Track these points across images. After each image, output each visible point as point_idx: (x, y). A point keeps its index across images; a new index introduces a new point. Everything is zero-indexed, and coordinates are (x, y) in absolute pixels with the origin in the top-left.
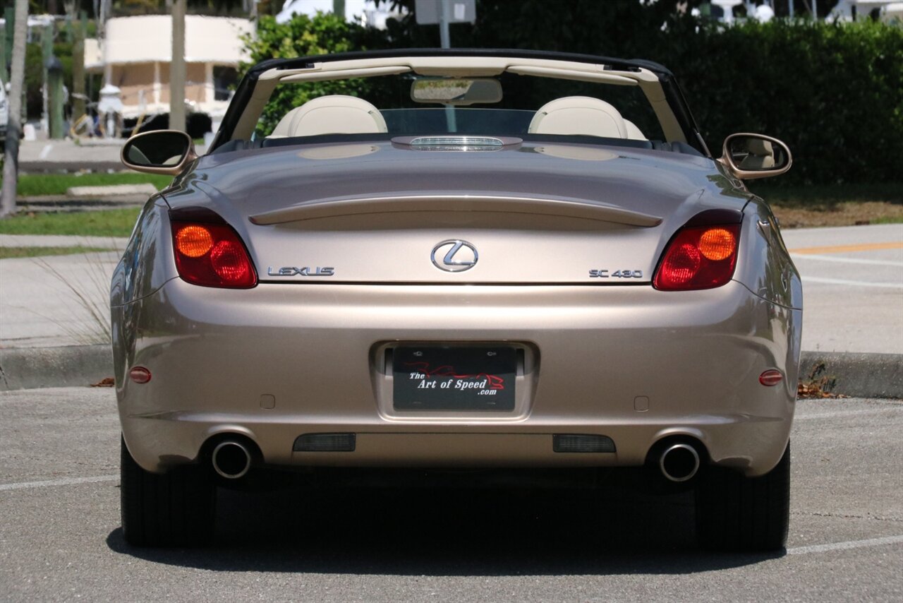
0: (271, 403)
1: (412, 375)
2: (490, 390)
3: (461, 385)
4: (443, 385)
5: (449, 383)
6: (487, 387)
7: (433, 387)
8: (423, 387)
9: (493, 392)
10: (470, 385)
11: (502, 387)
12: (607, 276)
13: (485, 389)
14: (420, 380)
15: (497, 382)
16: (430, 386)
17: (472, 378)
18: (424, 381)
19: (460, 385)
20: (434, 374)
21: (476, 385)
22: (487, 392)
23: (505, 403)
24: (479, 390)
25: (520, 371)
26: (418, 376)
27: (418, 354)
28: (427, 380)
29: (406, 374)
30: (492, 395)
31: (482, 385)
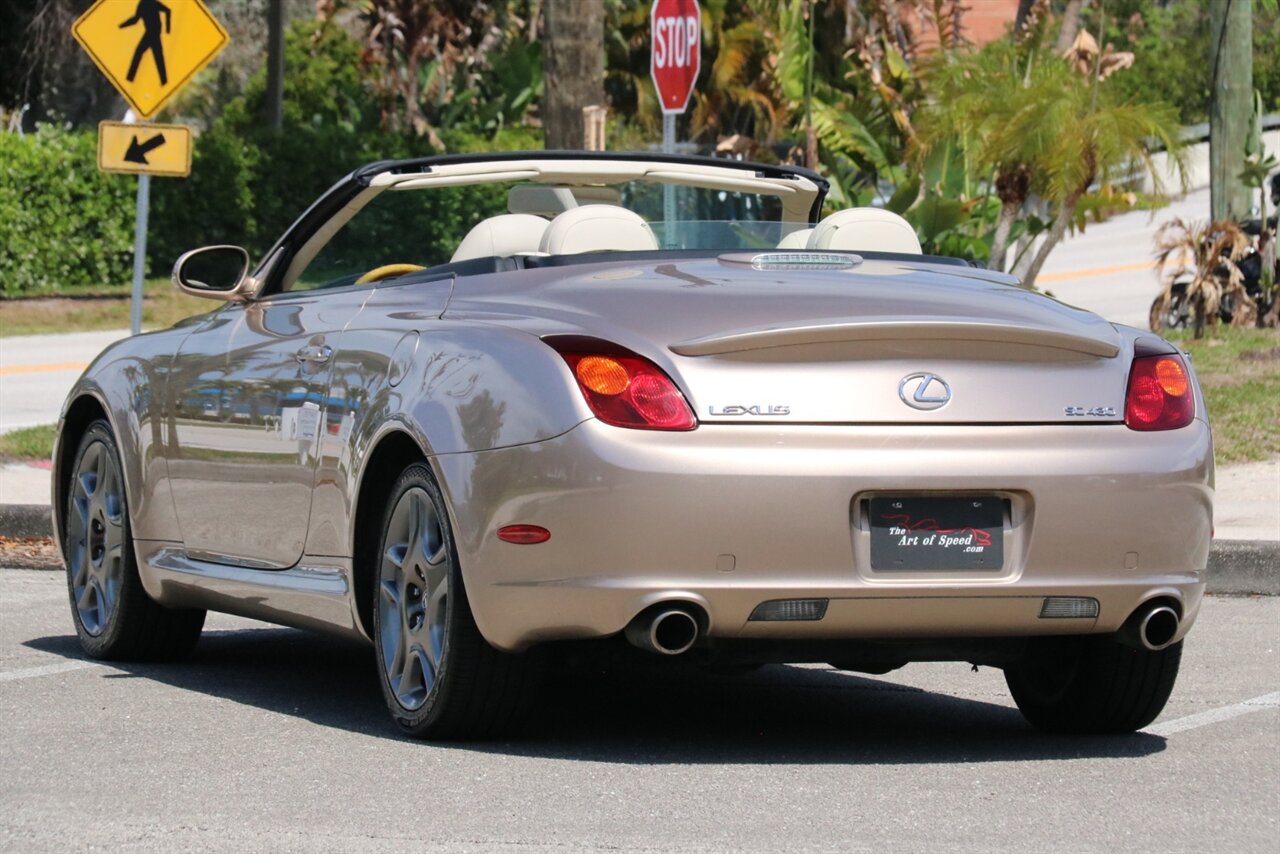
0: (729, 563)
1: (892, 529)
2: (976, 546)
3: (946, 541)
4: (927, 542)
5: (932, 538)
6: (974, 543)
7: (915, 543)
8: (904, 544)
9: (980, 549)
10: (955, 541)
11: (989, 544)
12: (1083, 415)
13: (971, 545)
14: (901, 536)
15: (984, 537)
16: (912, 543)
17: (956, 533)
18: (904, 538)
19: (944, 541)
20: (915, 528)
21: (961, 541)
22: (973, 549)
23: (992, 561)
24: (965, 546)
25: (1006, 523)
26: (898, 531)
27: (899, 506)
28: (908, 536)
29: (885, 529)
30: (979, 553)
31: (968, 541)
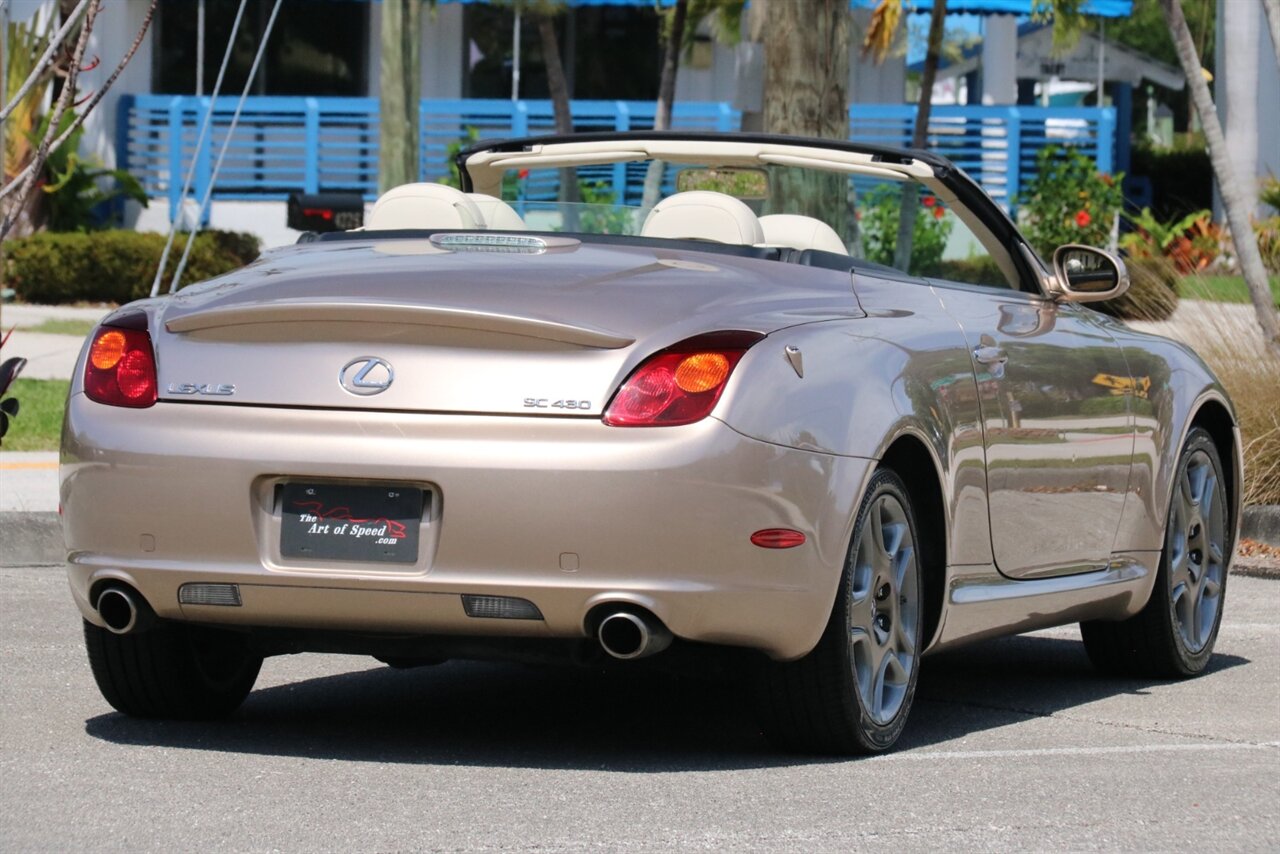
0: (149, 544)
1: (303, 516)
2: (389, 538)
3: (358, 531)
4: (339, 531)
5: (344, 528)
6: (387, 535)
7: (326, 532)
8: (314, 531)
9: (393, 541)
10: (367, 531)
11: (404, 536)
13: (384, 537)
14: (311, 524)
15: (399, 529)
16: (322, 531)
17: (370, 523)
18: (315, 525)
19: (356, 531)
20: (327, 517)
21: (374, 532)
22: (385, 541)
23: (405, 555)
24: (377, 537)
25: (426, 517)
26: (309, 518)
27: (310, 492)
28: (319, 523)
29: (296, 516)
30: (391, 545)
31: (381, 532)
